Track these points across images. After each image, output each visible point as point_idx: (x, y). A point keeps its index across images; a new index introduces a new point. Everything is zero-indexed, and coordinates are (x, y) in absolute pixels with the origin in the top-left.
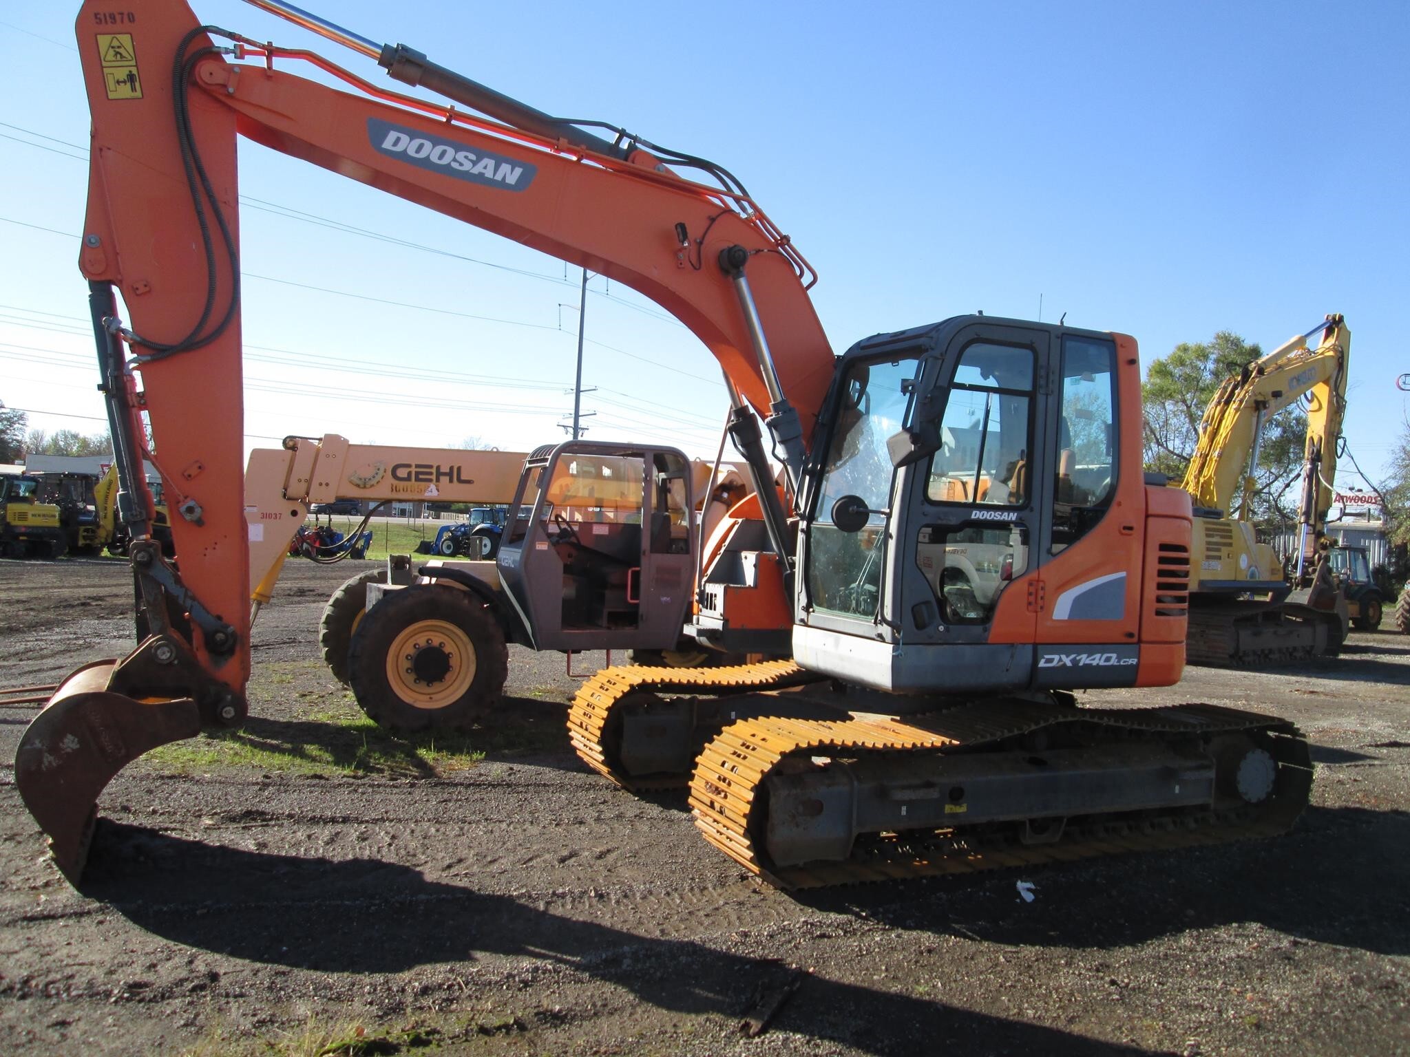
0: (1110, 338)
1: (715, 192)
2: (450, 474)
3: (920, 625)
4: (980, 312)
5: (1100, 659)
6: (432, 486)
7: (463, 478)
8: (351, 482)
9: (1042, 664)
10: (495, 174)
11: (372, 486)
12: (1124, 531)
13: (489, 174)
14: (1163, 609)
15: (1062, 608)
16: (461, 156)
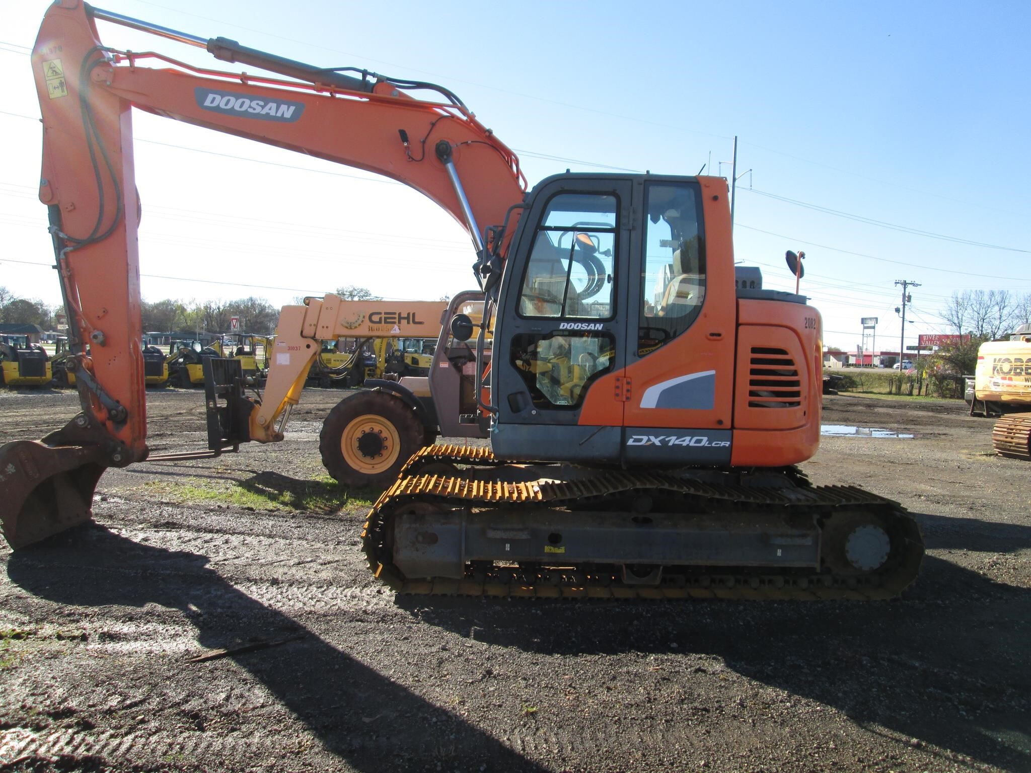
0: (695, 181)
1: (440, 106)
2: (408, 318)
3: (515, 408)
4: (648, 172)
5: (690, 441)
6: (396, 327)
7: (417, 320)
8: (342, 325)
9: (630, 442)
10: (276, 113)
11: (356, 327)
12: (711, 337)
13: (273, 113)
14: (758, 401)
15: (650, 398)
16: (254, 104)
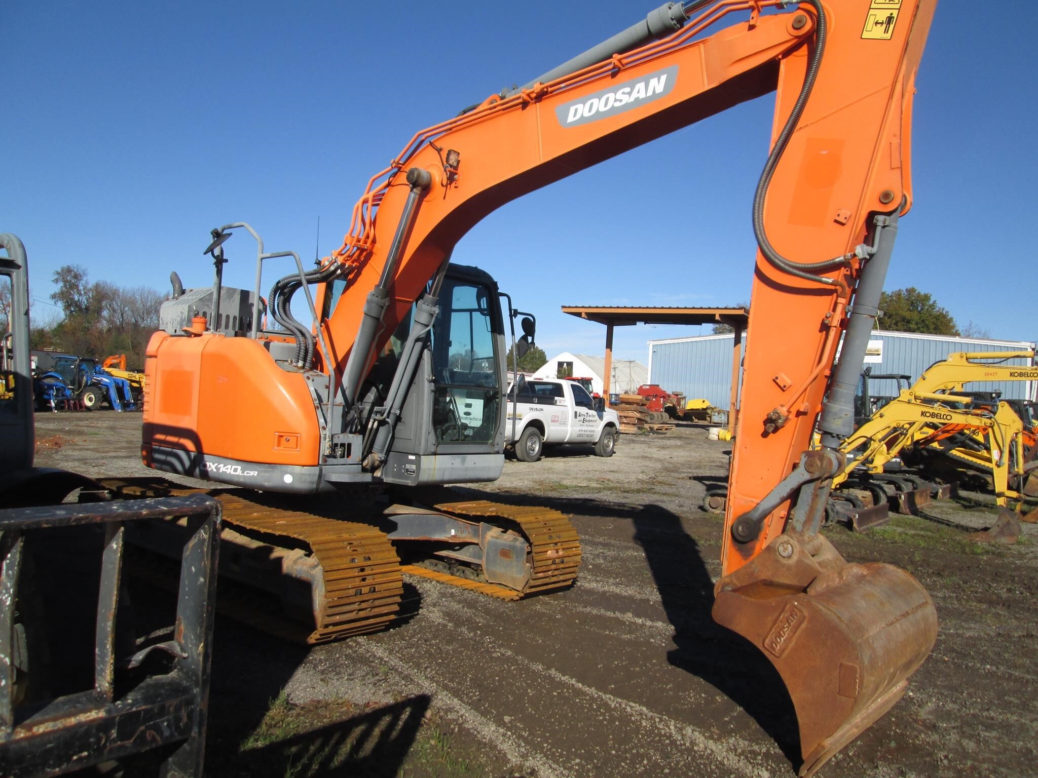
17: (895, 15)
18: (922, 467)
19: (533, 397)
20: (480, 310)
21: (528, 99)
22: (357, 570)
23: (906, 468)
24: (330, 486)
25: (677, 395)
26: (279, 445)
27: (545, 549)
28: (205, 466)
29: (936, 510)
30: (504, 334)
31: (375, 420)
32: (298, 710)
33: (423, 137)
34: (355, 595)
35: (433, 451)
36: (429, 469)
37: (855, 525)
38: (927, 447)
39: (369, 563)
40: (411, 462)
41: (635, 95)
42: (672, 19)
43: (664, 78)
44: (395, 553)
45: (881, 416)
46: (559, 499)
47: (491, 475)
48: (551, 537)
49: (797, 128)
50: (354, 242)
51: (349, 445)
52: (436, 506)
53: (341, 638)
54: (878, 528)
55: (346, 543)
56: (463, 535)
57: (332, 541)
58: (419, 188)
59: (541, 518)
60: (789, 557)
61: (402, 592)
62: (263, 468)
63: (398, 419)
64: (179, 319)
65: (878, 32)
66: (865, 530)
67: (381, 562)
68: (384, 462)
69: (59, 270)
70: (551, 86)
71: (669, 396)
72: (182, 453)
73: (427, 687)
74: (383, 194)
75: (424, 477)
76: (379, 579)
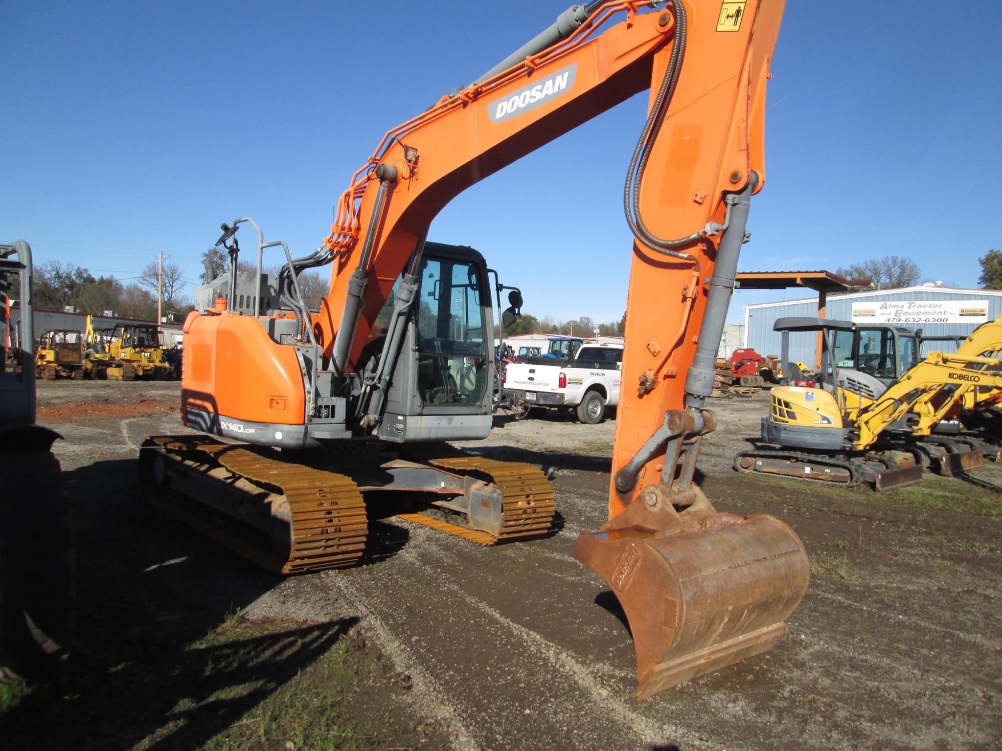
17: (742, 8)
18: (982, 429)
19: (594, 363)
20: (471, 285)
21: (467, 99)
22: (323, 513)
23: (965, 431)
24: (317, 442)
25: (772, 359)
26: (271, 407)
27: (515, 501)
28: (220, 425)
29: (985, 473)
30: (491, 307)
31: (367, 385)
32: (248, 624)
33: (393, 135)
34: (322, 533)
35: (418, 412)
36: (415, 428)
37: (878, 485)
38: (992, 408)
39: (335, 507)
40: (400, 422)
41: (545, 92)
42: (577, 21)
43: (566, 75)
44: (362, 499)
45: (909, 378)
46: (598, 458)
47: (479, 434)
48: (522, 490)
49: (666, 116)
50: (339, 230)
51: (333, 407)
52: (430, 461)
53: (314, 570)
54: (902, 489)
55: (316, 490)
56: (452, 487)
57: (304, 488)
58: (387, 182)
59: (516, 472)
60: (654, 505)
61: (367, 533)
62: (259, 426)
63: (390, 384)
64: (207, 300)
65: (727, 25)
66: (886, 491)
67: (347, 506)
68: (379, 422)
69: (207, 253)
70: (485, 85)
71: (764, 360)
72: (205, 414)
73: (361, 609)
74: (365, 187)
75: (411, 435)
76: (344, 521)
